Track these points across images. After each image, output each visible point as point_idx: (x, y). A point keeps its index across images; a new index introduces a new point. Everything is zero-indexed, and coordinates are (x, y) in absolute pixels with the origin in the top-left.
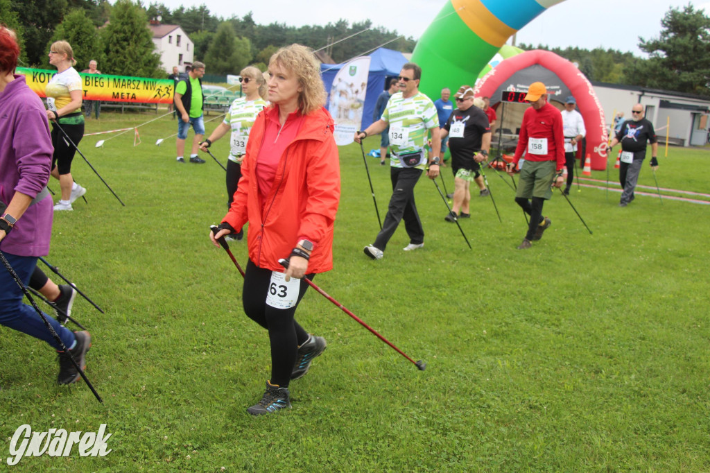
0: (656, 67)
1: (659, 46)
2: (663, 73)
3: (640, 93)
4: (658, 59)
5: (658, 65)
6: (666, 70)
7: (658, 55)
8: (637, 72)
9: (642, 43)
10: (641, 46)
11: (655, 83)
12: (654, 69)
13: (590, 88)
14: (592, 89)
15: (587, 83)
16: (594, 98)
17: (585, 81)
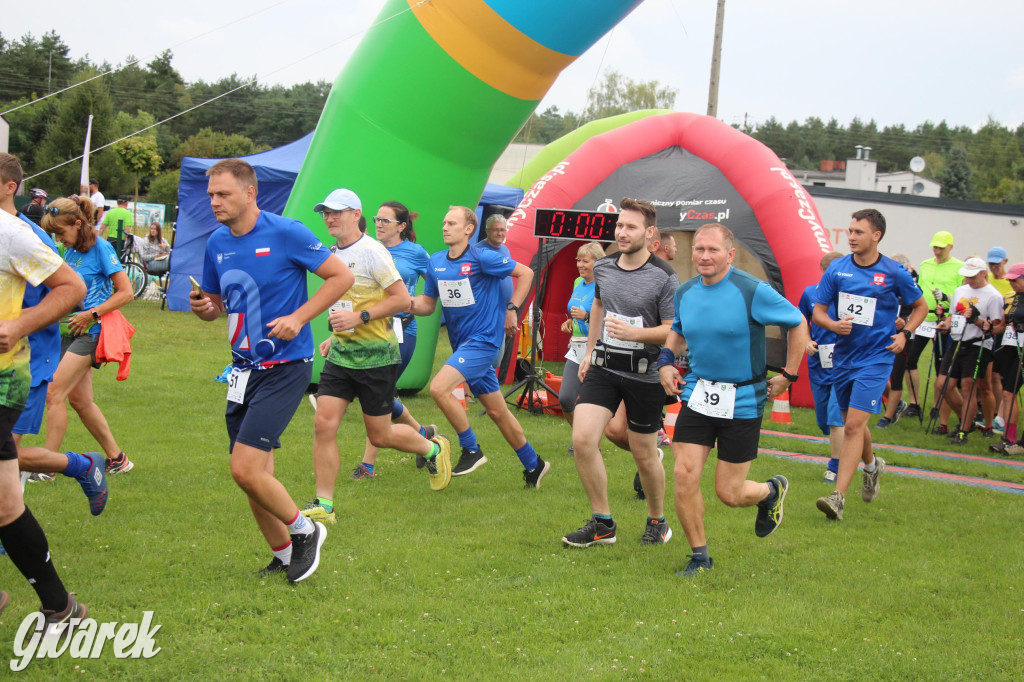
13: (801, 203)
14: (808, 205)
15: (794, 189)
16: (813, 226)
17: (791, 184)
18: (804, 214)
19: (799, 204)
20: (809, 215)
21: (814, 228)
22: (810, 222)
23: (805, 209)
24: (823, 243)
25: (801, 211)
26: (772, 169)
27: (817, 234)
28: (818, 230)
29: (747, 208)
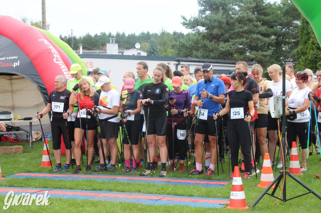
0: (198, 40)
1: (199, 22)
2: (205, 45)
3: (177, 63)
4: (199, 33)
5: (200, 38)
6: (206, 42)
7: (199, 30)
8: (183, 46)
9: (185, 21)
10: (184, 24)
11: (199, 54)
12: (197, 42)
13: (55, 55)
14: (58, 56)
15: (51, 49)
16: (61, 66)
17: (49, 47)
18: (56, 61)
19: (54, 56)
20: (60, 61)
21: (62, 68)
22: (60, 64)
23: (57, 58)
24: (67, 74)
25: (55, 60)
26: (40, 40)
27: (63, 70)
28: (64, 68)
29: (28, 60)
